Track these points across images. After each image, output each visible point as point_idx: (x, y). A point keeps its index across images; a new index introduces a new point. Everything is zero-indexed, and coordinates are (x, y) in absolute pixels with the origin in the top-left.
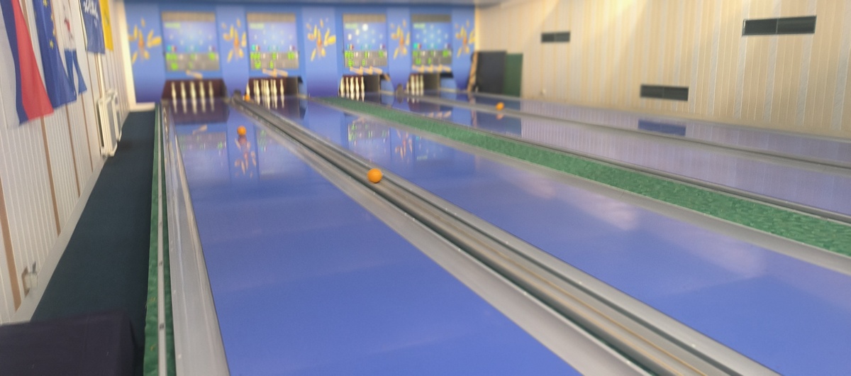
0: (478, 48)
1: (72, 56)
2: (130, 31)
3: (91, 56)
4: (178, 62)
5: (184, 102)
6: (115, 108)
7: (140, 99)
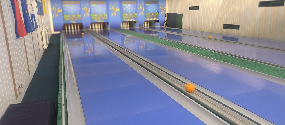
0: (167, 12)
1: (33, 16)
2: (52, 8)
3: (39, 16)
5: (70, 31)
6: (47, 33)
7: (55, 30)
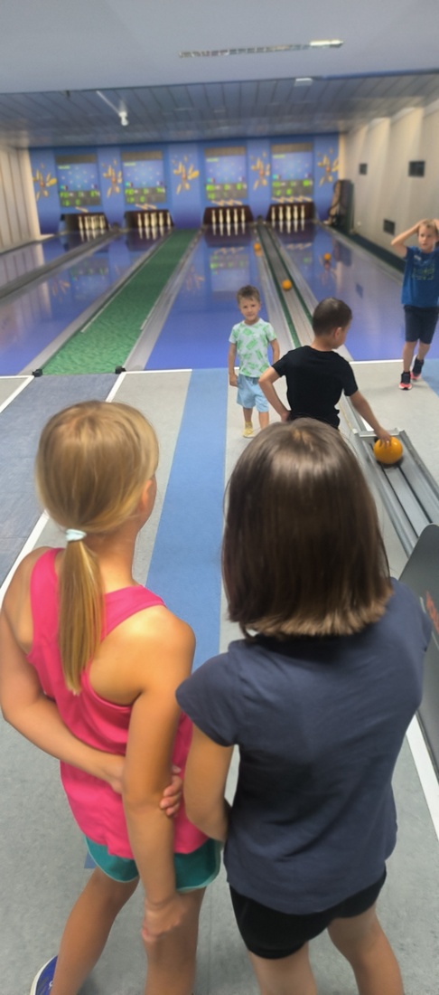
0: (341, 176)
2: (34, 175)
4: (70, 199)
7: (43, 231)
